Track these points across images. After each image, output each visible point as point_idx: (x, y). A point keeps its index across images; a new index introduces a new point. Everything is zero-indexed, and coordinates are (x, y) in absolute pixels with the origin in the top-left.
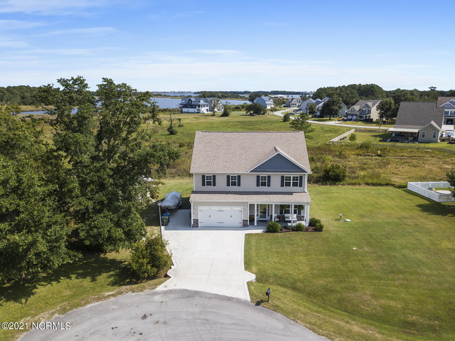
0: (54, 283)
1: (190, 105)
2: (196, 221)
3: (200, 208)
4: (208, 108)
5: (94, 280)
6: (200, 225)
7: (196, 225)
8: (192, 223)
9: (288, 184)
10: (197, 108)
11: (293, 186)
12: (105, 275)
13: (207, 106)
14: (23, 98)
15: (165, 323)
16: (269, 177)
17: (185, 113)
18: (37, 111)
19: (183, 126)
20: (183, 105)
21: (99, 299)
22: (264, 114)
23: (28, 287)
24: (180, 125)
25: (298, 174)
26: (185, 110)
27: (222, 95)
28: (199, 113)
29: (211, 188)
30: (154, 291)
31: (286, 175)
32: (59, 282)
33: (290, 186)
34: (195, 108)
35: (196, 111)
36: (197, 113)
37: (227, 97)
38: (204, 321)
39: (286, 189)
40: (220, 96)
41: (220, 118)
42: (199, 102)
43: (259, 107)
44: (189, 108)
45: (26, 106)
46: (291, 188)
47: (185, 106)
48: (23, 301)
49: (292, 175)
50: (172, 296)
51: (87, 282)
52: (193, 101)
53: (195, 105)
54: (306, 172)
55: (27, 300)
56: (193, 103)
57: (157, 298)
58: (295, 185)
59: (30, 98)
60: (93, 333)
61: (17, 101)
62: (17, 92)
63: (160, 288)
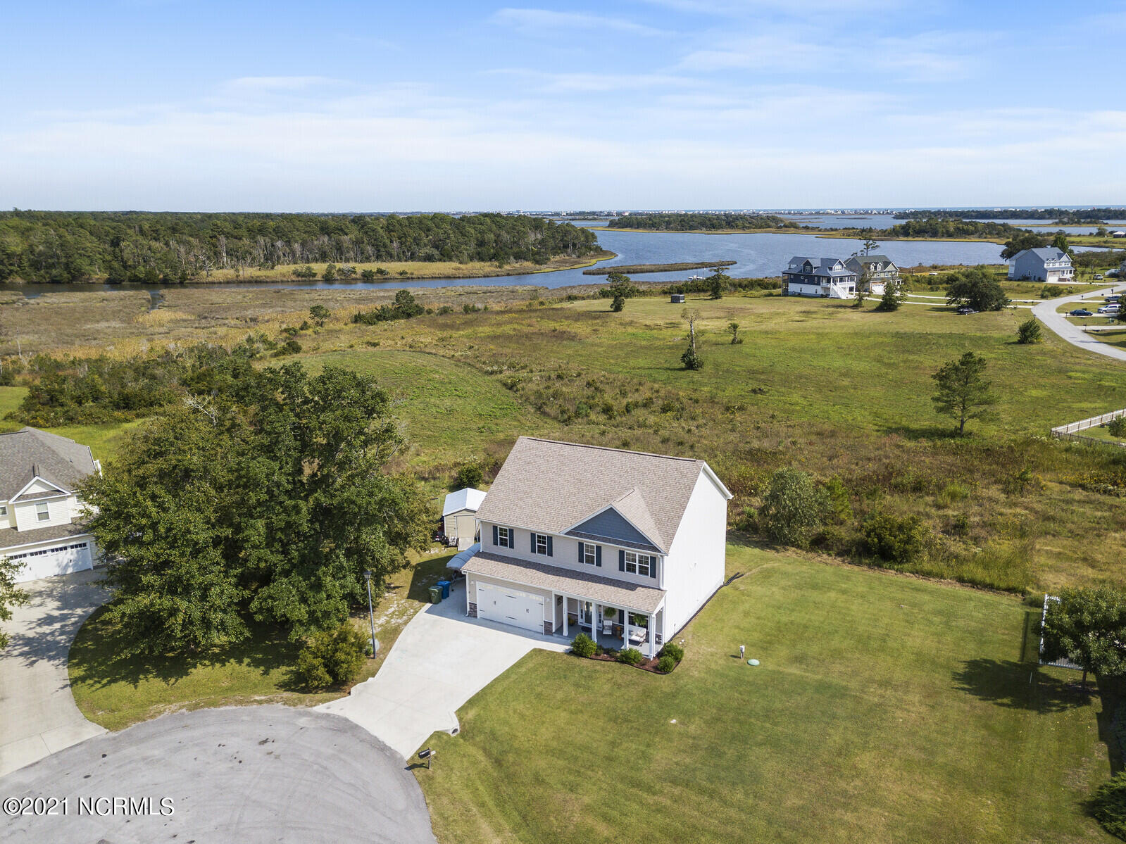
0: (218, 665)
1: (806, 277)
2: (474, 606)
3: (479, 585)
4: (853, 284)
5: (266, 673)
6: (479, 614)
7: (470, 613)
8: (468, 609)
9: (631, 568)
10: (824, 283)
11: (641, 572)
12: (284, 669)
13: (852, 280)
14: (481, 243)
15: (277, 757)
16: (599, 548)
17: (794, 295)
18: (498, 276)
19: (741, 342)
20: (790, 274)
21: (240, 703)
22: (998, 309)
23: (189, 663)
24: (734, 340)
25: (648, 553)
26: (793, 287)
27: (958, 228)
28: (826, 296)
29: (505, 551)
30: (309, 709)
31: (628, 550)
32: (225, 665)
33: (634, 571)
34: (818, 284)
35: (820, 292)
36: (822, 296)
37: (972, 234)
38: (321, 769)
39: (626, 576)
40: (952, 229)
41: (870, 314)
42: (831, 269)
43: (984, 290)
44: (802, 282)
45: (482, 263)
46: (636, 577)
47: (796, 278)
48: (173, 680)
49: (638, 553)
50: (323, 723)
51: (256, 673)
52: (815, 268)
53: (819, 277)
54: (660, 552)
55: (177, 680)
56: (814, 271)
57: (303, 721)
58: (643, 571)
59: (494, 245)
60: (197, 745)
61: (469, 252)
62: (472, 231)
63: (321, 709)
